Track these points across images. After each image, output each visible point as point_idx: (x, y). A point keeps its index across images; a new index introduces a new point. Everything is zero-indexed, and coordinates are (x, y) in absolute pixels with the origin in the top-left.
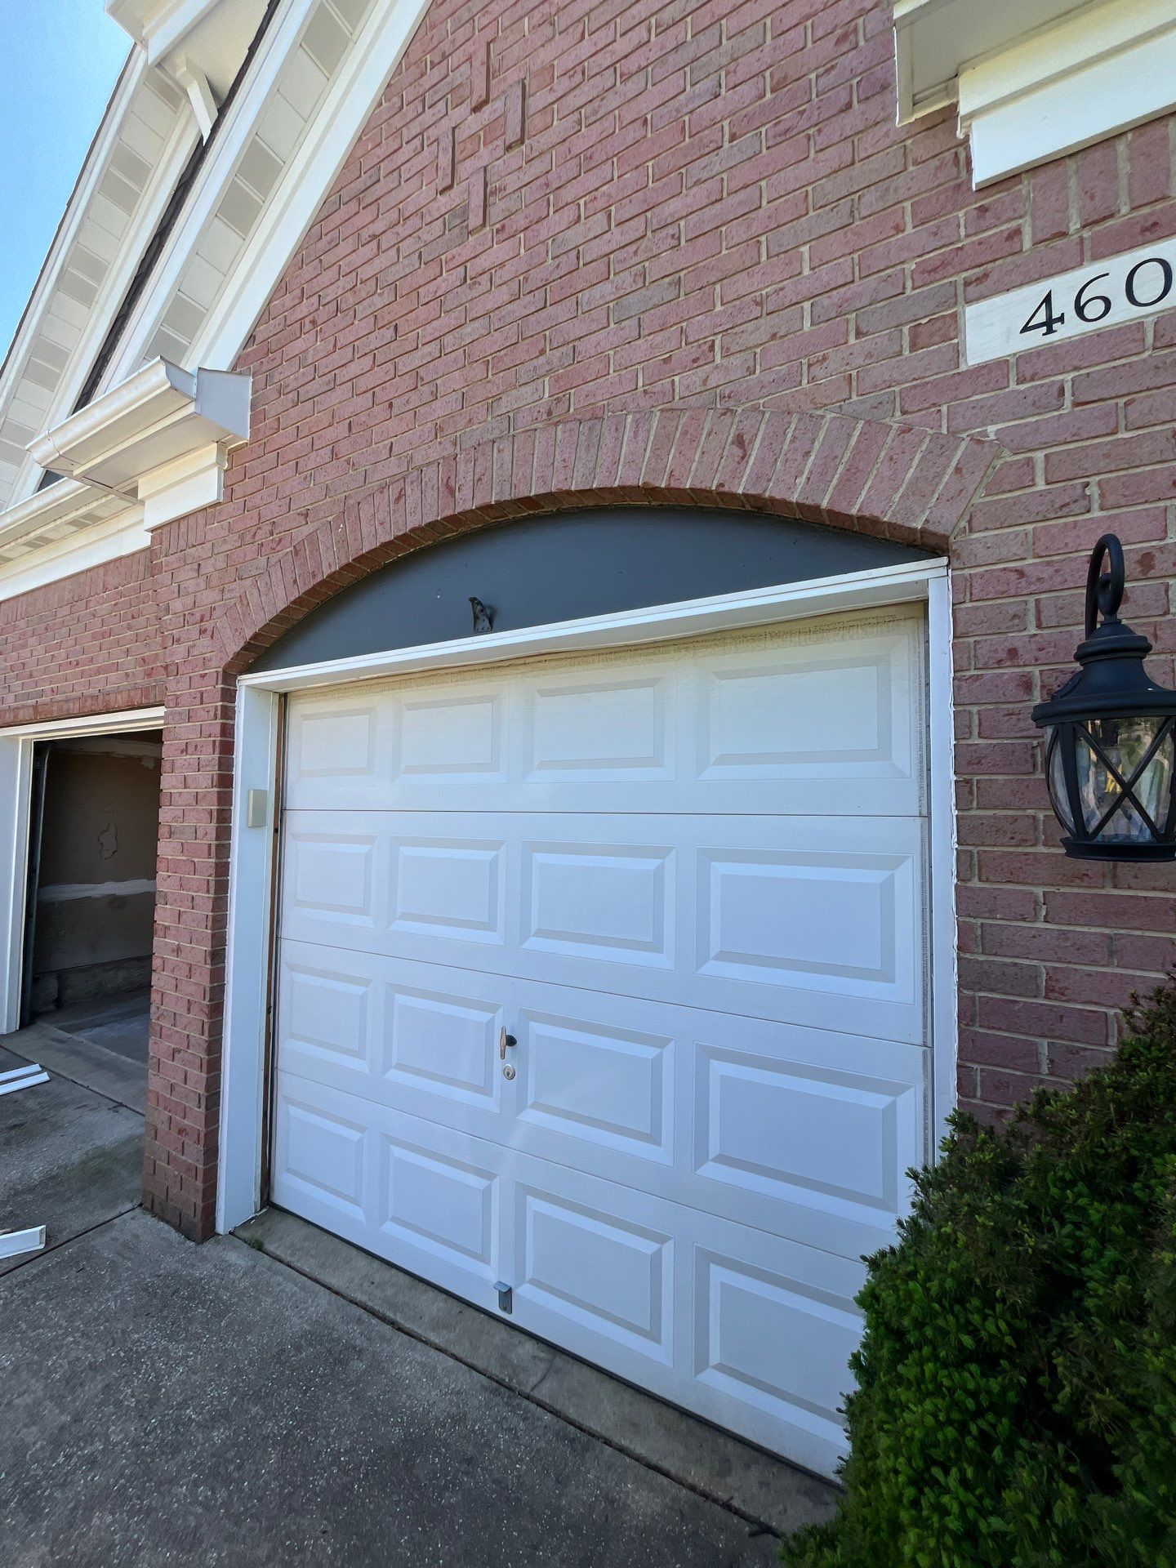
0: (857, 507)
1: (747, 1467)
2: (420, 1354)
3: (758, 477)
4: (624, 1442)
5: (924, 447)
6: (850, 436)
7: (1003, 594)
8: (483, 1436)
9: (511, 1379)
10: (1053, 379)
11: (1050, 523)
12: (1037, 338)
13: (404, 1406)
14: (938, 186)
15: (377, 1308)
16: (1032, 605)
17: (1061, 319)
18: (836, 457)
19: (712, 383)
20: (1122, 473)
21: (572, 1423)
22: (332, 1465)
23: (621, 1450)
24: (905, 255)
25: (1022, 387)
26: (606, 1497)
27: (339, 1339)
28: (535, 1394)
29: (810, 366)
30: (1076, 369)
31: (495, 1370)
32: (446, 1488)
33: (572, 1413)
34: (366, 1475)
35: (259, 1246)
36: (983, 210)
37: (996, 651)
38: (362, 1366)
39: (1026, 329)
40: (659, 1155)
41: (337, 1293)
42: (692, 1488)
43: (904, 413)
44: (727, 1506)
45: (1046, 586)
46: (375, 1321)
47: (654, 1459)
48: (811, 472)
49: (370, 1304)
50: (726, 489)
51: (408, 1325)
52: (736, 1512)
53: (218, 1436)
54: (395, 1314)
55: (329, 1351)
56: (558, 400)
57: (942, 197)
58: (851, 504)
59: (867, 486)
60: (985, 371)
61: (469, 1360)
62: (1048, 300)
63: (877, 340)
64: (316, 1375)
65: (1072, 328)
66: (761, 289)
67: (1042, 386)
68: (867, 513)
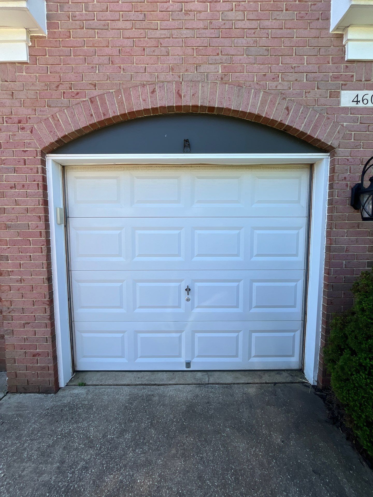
0: (316, 136)
1: (264, 374)
2: (171, 388)
3: (292, 121)
4: (238, 382)
5: (332, 124)
6: (316, 116)
7: (344, 164)
8: (206, 397)
9: (201, 382)
10: (357, 115)
11: (354, 149)
12: (354, 104)
13: (179, 400)
14: (338, 55)
15: (147, 383)
16: (349, 168)
17: (359, 101)
18: (312, 121)
19: (279, 88)
20: (367, 141)
21: (223, 384)
22: (172, 423)
23: (238, 384)
24: (330, 71)
25: (351, 115)
26: (243, 393)
27: (143, 396)
28: (210, 382)
29: (306, 93)
30: (361, 115)
31: (196, 382)
32: (208, 411)
33: (221, 382)
34: (185, 419)
35: (83, 385)
36: (347, 67)
37: (342, 177)
38: (157, 398)
39: (353, 101)
40: (239, 310)
41: (129, 385)
42: (257, 383)
43: (327, 114)
44: (266, 383)
45: (352, 164)
46: (149, 387)
47: (246, 382)
48: (306, 123)
49: (143, 383)
50: (283, 122)
51: (161, 383)
52: (268, 383)
53: (128, 436)
54: (154, 382)
55: (142, 399)
56: (225, 75)
57: (339, 59)
58: (315, 135)
59: (319, 131)
60: (344, 109)
61: (186, 383)
62: (357, 96)
63: (322, 92)
64: (144, 406)
65: (361, 105)
66: (293, 64)
67: (355, 116)
68: (318, 138)
